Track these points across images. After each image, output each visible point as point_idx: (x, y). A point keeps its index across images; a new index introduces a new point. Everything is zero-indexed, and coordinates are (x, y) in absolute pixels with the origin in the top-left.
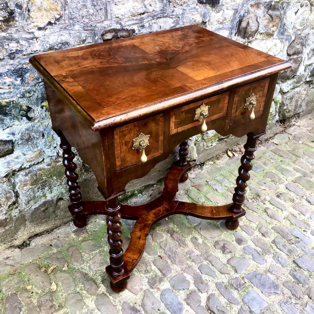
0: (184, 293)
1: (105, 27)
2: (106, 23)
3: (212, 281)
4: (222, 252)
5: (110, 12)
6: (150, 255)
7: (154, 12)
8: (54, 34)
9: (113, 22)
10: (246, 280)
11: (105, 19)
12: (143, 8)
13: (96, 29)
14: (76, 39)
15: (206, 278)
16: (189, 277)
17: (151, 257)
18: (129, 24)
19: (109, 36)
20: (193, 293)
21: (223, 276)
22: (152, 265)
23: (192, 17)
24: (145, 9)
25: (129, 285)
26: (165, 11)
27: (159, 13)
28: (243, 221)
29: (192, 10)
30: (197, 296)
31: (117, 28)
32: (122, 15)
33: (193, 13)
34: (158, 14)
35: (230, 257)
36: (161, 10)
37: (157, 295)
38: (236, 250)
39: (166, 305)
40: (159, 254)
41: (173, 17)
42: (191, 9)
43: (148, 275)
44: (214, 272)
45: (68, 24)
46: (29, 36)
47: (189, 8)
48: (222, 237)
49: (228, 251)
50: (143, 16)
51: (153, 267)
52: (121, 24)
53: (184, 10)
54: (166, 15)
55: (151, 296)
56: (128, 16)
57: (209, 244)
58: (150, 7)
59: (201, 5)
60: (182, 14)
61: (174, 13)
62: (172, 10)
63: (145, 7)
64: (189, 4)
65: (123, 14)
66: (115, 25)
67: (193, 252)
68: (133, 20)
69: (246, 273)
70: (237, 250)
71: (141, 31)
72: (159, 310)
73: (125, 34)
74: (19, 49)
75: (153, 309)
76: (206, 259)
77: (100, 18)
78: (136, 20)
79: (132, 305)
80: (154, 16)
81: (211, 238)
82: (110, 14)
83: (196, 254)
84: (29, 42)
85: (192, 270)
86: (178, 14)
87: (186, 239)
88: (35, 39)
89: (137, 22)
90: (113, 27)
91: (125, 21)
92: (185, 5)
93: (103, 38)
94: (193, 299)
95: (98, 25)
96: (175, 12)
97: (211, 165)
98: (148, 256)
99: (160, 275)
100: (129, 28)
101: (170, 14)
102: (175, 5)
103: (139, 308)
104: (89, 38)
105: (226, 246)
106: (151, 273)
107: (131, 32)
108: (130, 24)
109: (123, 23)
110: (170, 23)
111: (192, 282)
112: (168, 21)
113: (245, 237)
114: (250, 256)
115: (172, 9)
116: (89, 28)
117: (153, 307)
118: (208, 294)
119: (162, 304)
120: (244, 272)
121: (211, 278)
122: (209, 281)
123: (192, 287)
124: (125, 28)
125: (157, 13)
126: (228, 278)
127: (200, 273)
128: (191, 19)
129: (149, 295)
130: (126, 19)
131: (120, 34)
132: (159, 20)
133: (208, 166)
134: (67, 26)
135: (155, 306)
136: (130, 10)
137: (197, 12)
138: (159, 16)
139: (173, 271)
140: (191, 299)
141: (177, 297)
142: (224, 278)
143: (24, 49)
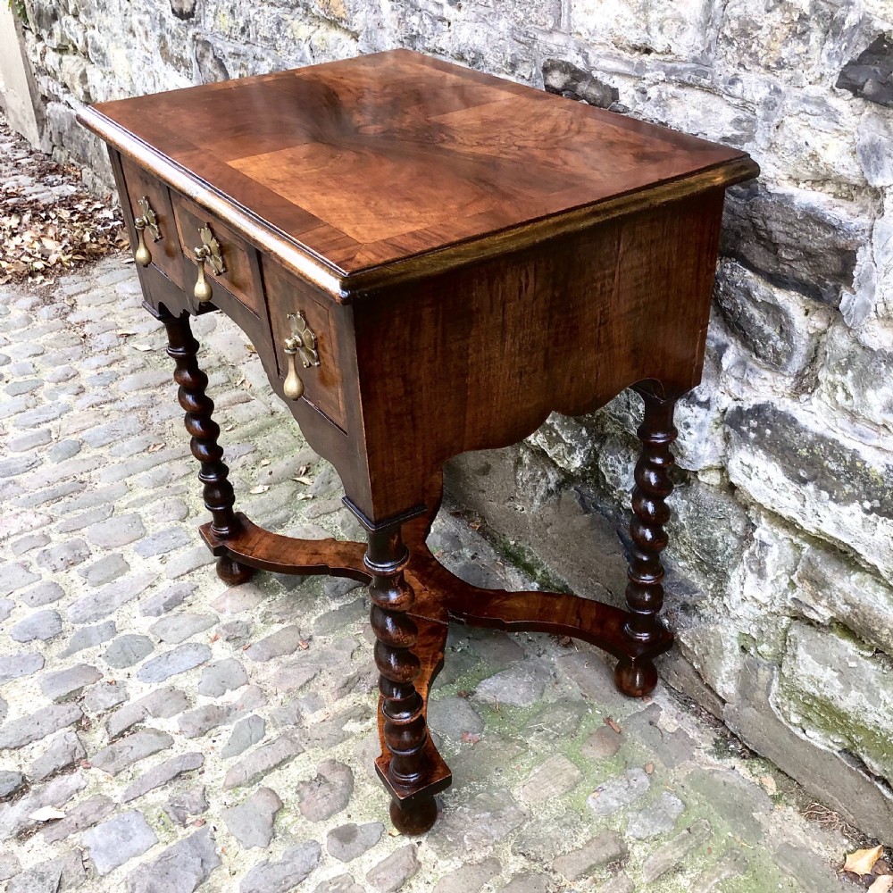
0: (191, 685)
1: (552, 51)
2: (557, 40)
3: (213, 748)
4: (307, 779)
5: (566, 11)
6: (319, 620)
7: (670, 57)
8: (467, 24)
9: (572, 44)
10: (192, 830)
11: (557, 28)
12: (640, 31)
13: (535, 47)
14: (499, 55)
15: (224, 733)
16: (232, 697)
17: (312, 622)
18: (606, 67)
19: (557, 80)
20: (185, 702)
21: (223, 773)
22: (285, 625)
23: (806, 135)
24: (646, 35)
25: (238, 590)
26: (707, 69)
27: (688, 66)
28: (441, 862)
29: (808, 108)
30: (174, 709)
31: (578, 66)
32: (590, 33)
33: (813, 121)
34: (686, 69)
35: (282, 798)
36: (695, 60)
37: (200, 638)
38: (309, 819)
39: (169, 654)
40: (318, 638)
41: (736, 102)
42: (805, 101)
43: (257, 620)
44: (239, 753)
45: (493, 11)
46: (436, 11)
47: (798, 92)
48: (369, 787)
49: (307, 792)
50: (645, 58)
51: (277, 628)
52: (586, 58)
53: (777, 91)
54: (706, 82)
55: (197, 625)
56: (603, 40)
57: (340, 748)
58: (659, 34)
59: (859, 101)
60: (769, 105)
61: (737, 89)
62: (730, 76)
63: (648, 29)
64: (799, 78)
65: (592, 28)
66: (574, 54)
67: (314, 709)
68: (618, 58)
69: (216, 835)
70: (310, 823)
71: (639, 108)
72: (161, 641)
73: (594, 92)
74: (421, 32)
75: (165, 630)
76: (284, 736)
77: (543, 20)
78: (628, 63)
79: (189, 598)
80: (674, 71)
81: (364, 753)
82: (566, 17)
83: (305, 714)
84: (435, 24)
85: (254, 702)
86: (748, 97)
87: (365, 695)
88: (447, 24)
89: (627, 69)
90: (567, 59)
91: (597, 52)
92: (787, 74)
93: (545, 79)
94: (167, 700)
95: (540, 37)
96: (739, 85)
97: (762, 786)
98: (314, 618)
99: (251, 642)
100: (606, 80)
101: (721, 86)
102: (746, 58)
103: (176, 610)
104: (526, 66)
105: (325, 789)
106: (262, 625)
107: (609, 95)
108: (609, 67)
109: (592, 58)
110: (721, 119)
111: (219, 702)
112: (713, 108)
113: (365, 857)
114: (281, 857)
115: (732, 70)
116: (522, 38)
117: (170, 629)
118: (173, 735)
119: (173, 647)
120: (224, 828)
121: (220, 745)
122: (214, 741)
123: (203, 701)
124: (595, 74)
125: (684, 66)
126: (213, 785)
127: (240, 720)
128: (801, 142)
129: (202, 622)
130: (602, 50)
131: (583, 87)
132: (686, 91)
133: (748, 777)
134: (490, 13)
135: (170, 633)
136: (607, 25)
137: (836, 126)
138: (685, 77)
139: (258, 665)
140: (167, 696)
141: (181, 673)
142: (217, 776)
143: (426, 36)
